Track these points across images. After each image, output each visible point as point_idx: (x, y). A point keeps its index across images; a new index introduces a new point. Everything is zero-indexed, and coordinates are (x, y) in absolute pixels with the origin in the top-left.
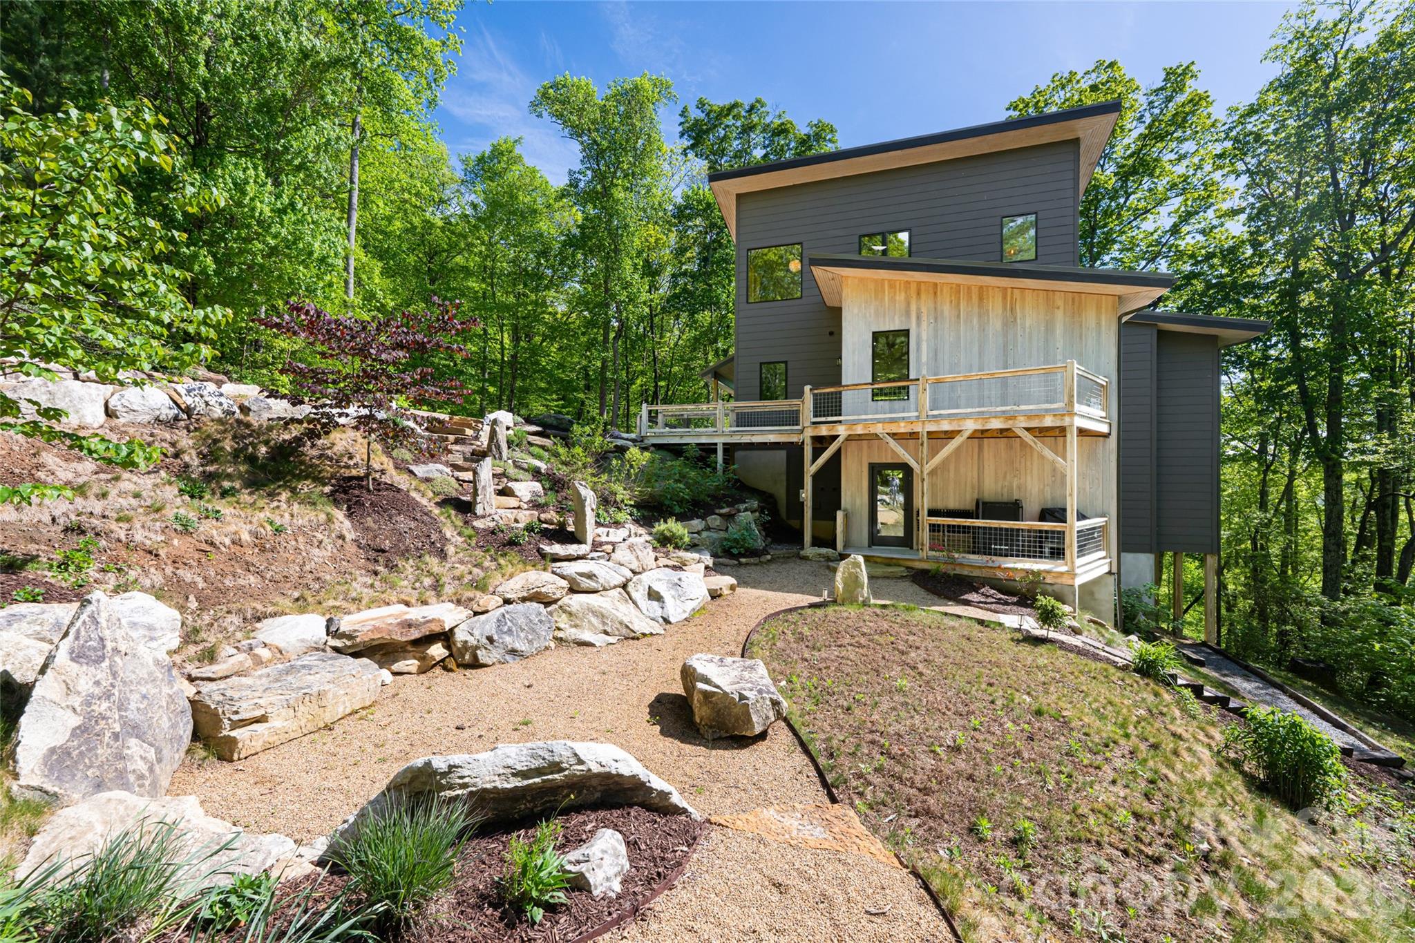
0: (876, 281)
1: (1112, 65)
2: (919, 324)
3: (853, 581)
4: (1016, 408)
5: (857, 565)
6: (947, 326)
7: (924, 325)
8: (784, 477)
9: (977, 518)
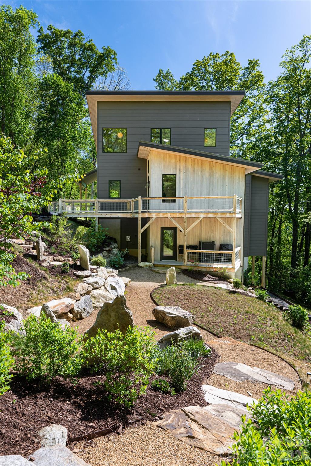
0: (164, 153)
1: (231, 54)
2: (180, 173)
3: (172, 276)
4: (217, 210)
5: (173, 270)
6: (190, 174)
7: (182, 173)
8: (119, 231)
9: (200, 249)
